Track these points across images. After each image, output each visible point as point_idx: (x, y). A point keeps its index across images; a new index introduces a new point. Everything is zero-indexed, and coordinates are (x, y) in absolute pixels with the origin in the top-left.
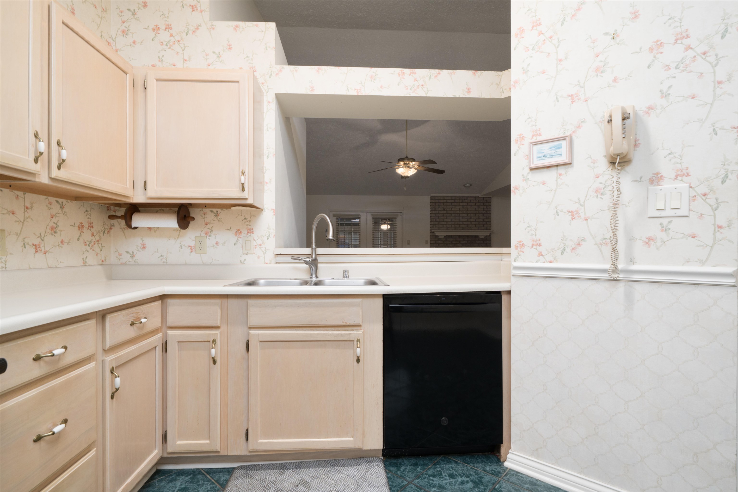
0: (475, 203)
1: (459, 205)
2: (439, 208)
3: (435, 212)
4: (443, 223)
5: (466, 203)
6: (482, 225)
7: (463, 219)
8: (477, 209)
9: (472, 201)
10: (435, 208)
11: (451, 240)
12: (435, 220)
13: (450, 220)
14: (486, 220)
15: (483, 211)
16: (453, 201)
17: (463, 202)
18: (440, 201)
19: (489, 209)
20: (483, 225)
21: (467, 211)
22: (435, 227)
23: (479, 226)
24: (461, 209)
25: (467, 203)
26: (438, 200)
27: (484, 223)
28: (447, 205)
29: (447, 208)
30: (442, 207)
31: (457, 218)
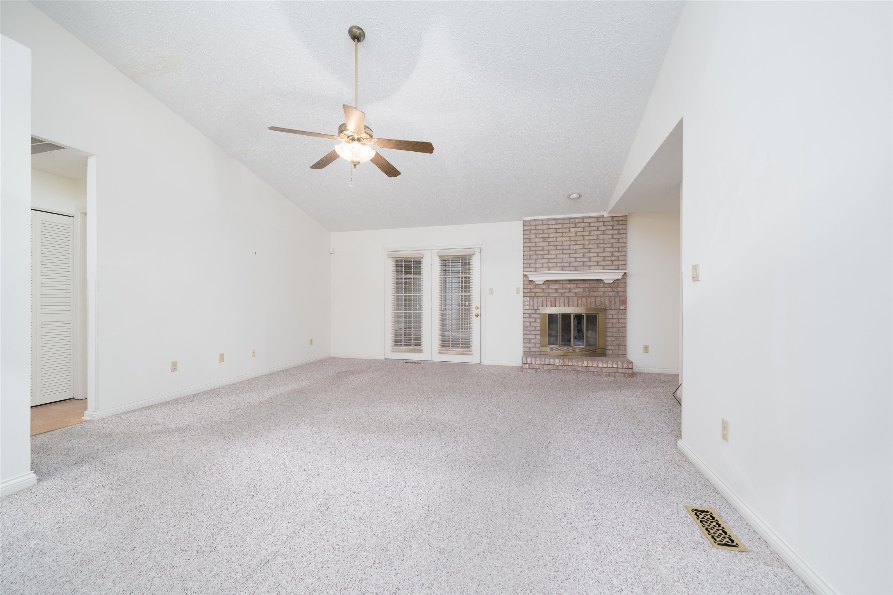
0: (598, 227)
1: (569, 232)
2: (536, 237)
3: (530, 245)
4: (543, 261)
5: (581, 227)
6: (610, 263)
7: (576, 253)
8: (601, 237)
9: (592, 224)
10: (530, 239)
11: (556, 286)
12: (529, 256)
13: (553, 256)
14: (617, 254)
15: (612, 238)
16: (560, 226)
17: (576, 227)
18: (538, 227)
19: (622, 235)
20: (612, 261)
21: (584, 240)
22: (530, 267)
23: (604, 263)
24: (572, 238)
25: (584, 227)
26: (535, 226)
27: (613, 258)
28: (549, 233)
29: (549, 237)
30: (541, 236)
31: (565, 252)
